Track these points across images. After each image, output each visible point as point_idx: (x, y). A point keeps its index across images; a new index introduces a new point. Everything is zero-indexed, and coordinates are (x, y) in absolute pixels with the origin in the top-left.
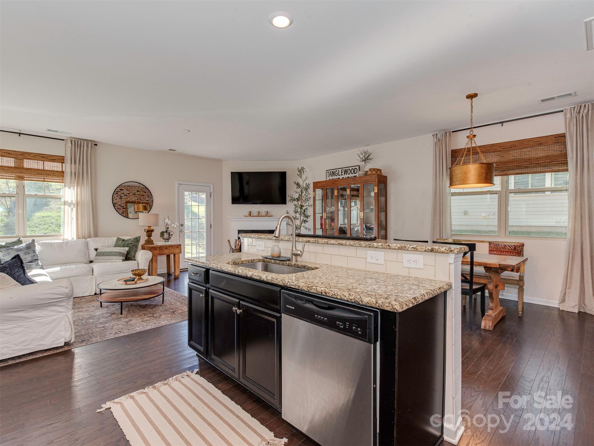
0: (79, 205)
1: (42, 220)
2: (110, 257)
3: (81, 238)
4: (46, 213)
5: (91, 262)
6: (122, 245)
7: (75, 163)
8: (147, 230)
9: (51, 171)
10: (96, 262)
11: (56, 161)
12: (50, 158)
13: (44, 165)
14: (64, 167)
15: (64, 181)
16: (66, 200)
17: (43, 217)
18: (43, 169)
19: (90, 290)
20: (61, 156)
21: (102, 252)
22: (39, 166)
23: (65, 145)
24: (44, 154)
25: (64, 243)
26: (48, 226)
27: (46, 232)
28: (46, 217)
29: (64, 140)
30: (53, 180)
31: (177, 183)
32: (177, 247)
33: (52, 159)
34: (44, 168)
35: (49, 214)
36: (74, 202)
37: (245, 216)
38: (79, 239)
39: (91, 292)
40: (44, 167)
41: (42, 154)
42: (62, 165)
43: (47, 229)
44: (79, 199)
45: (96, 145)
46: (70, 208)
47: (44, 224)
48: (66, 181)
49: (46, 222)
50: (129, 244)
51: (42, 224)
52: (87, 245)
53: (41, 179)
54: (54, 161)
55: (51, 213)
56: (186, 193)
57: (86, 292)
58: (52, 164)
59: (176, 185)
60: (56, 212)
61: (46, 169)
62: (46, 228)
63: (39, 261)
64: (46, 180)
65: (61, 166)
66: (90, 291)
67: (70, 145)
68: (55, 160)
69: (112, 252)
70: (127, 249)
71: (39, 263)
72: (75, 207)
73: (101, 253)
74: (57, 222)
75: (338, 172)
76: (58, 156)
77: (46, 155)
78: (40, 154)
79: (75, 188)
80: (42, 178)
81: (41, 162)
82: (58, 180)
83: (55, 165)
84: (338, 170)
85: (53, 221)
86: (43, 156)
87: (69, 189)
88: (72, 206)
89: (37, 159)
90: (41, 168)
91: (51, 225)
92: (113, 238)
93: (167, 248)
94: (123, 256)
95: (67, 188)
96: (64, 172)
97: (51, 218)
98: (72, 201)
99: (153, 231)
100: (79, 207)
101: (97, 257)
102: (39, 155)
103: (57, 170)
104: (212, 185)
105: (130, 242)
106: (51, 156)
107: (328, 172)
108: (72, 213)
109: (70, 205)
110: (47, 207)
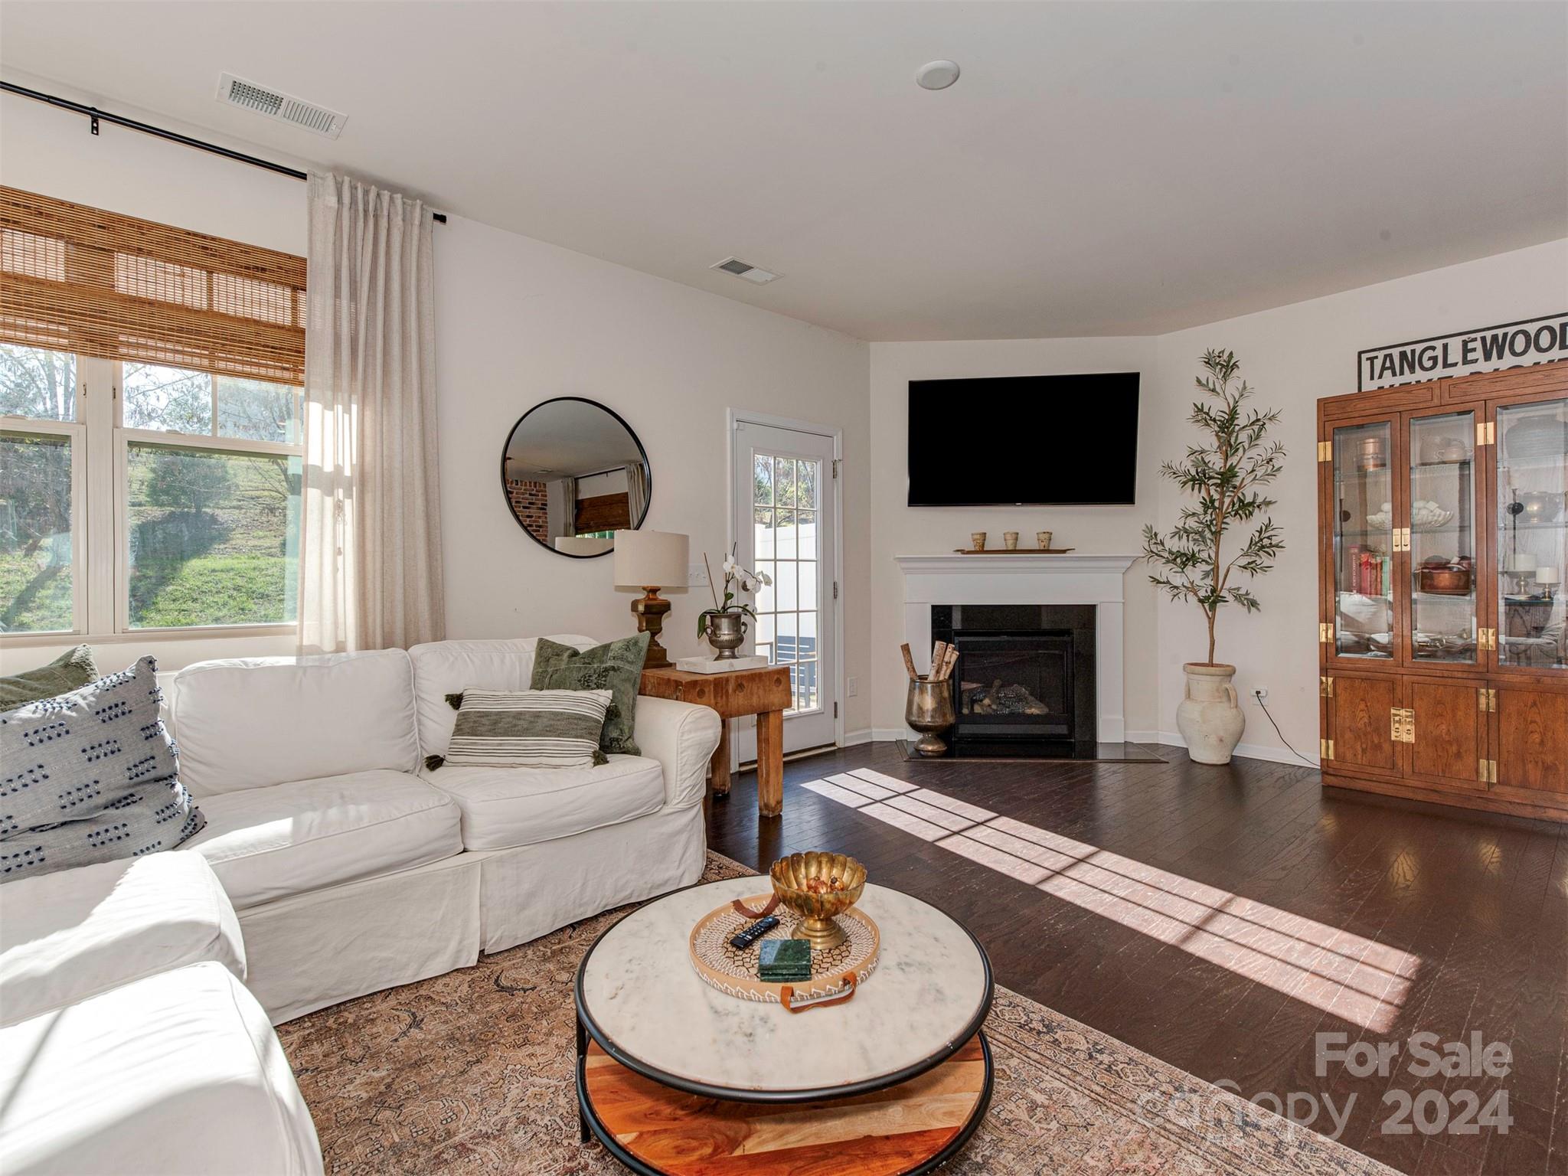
0: (369, 486)
1: (210, 579)
2: (530, 741)
3: (379, 640)
4: (222, 561)
5: (434, 762)
6: (576, 675)
7: (354, 296)
8: (646, 606)
9: (247, 320)
10: (456, 764)
11: (266, 275)
12: (243, 260)
13: (210, 290)
14: (302, 307)
15: (301, 376)
16: (314, 459)
17: (214, 571)
18: (205, 307)
19: (457, 938)
20: (290, 257)
21: (486, 715)
22: (188, 293)
23: (311, 201)
24: (213, 239)
25: (305, 669)
26: (226, 598)
27: (221, 614)
28: (222, 571)
29: (303, 176)
30: (255, 370)
31: (732, 415)
32: (778, 681)
33: (252, 263)
34: (210, 305)
35: (229, 562)
36: (347, 472)
37: (962, 552)
38: (367, 648)
39: (458, 952)
40: (210, 299)
41: (204, 237)
42: (295, 301)
43: (225, 604)
44: (368, 458)
45: (442, 219)
46: (329, 502)
47: (214, 590)
48: (312, 379)
49: (220, 586)
50: (606, 670)
51: (210, 591)
52: (411, 678)
53: (196, 361)
54: (259, 274)
55: (235, 561)
56: (760, 458)
57: (436, 953)
58: (248, 290)
59: (729, 424)
60: (249, 558)
61: (223, 310)
62: (220, 602)
63: (179, 787)
64: (222, 365)
65: (288, 304)
66: (453, 946)
67: (332, 201)
68: (263, 270)
69: (537, 715)
70: (604, 696)
71: (180, 800)
72: (350, 497)
73: (484, 721)
74: (250, 585)
75: (1439, 352)
76: (278, 254)
77: (220, 240)
78: (195, 235)
79: (354, 407)
80: (200, 356)
81: (196, 272)
82: (275, 367)
83: (264, 297)
84: (1439, 344)
85: (239, 581)
86: (207, 243)
87: (325, 407)
88: (340, 493)
89: (182, 257)
90: (199, 301)
91: (235, 593)
92: (516, 641)
93: (740, 686)
94: (588, 734)
95: (315, 408)
96: (303, 331)
97: (236, 575)
98: (338, 469)
99: (666, 607)
100: (369, 497)
101: (461, 739)
102: (190, 238)
103: (272, 320)
104: (840, 433)
105: (610, 664)
106: (247, 250)
107: (1372, 360)
108: (340, 527)
109: (330, 483)
110: (224, 544)
